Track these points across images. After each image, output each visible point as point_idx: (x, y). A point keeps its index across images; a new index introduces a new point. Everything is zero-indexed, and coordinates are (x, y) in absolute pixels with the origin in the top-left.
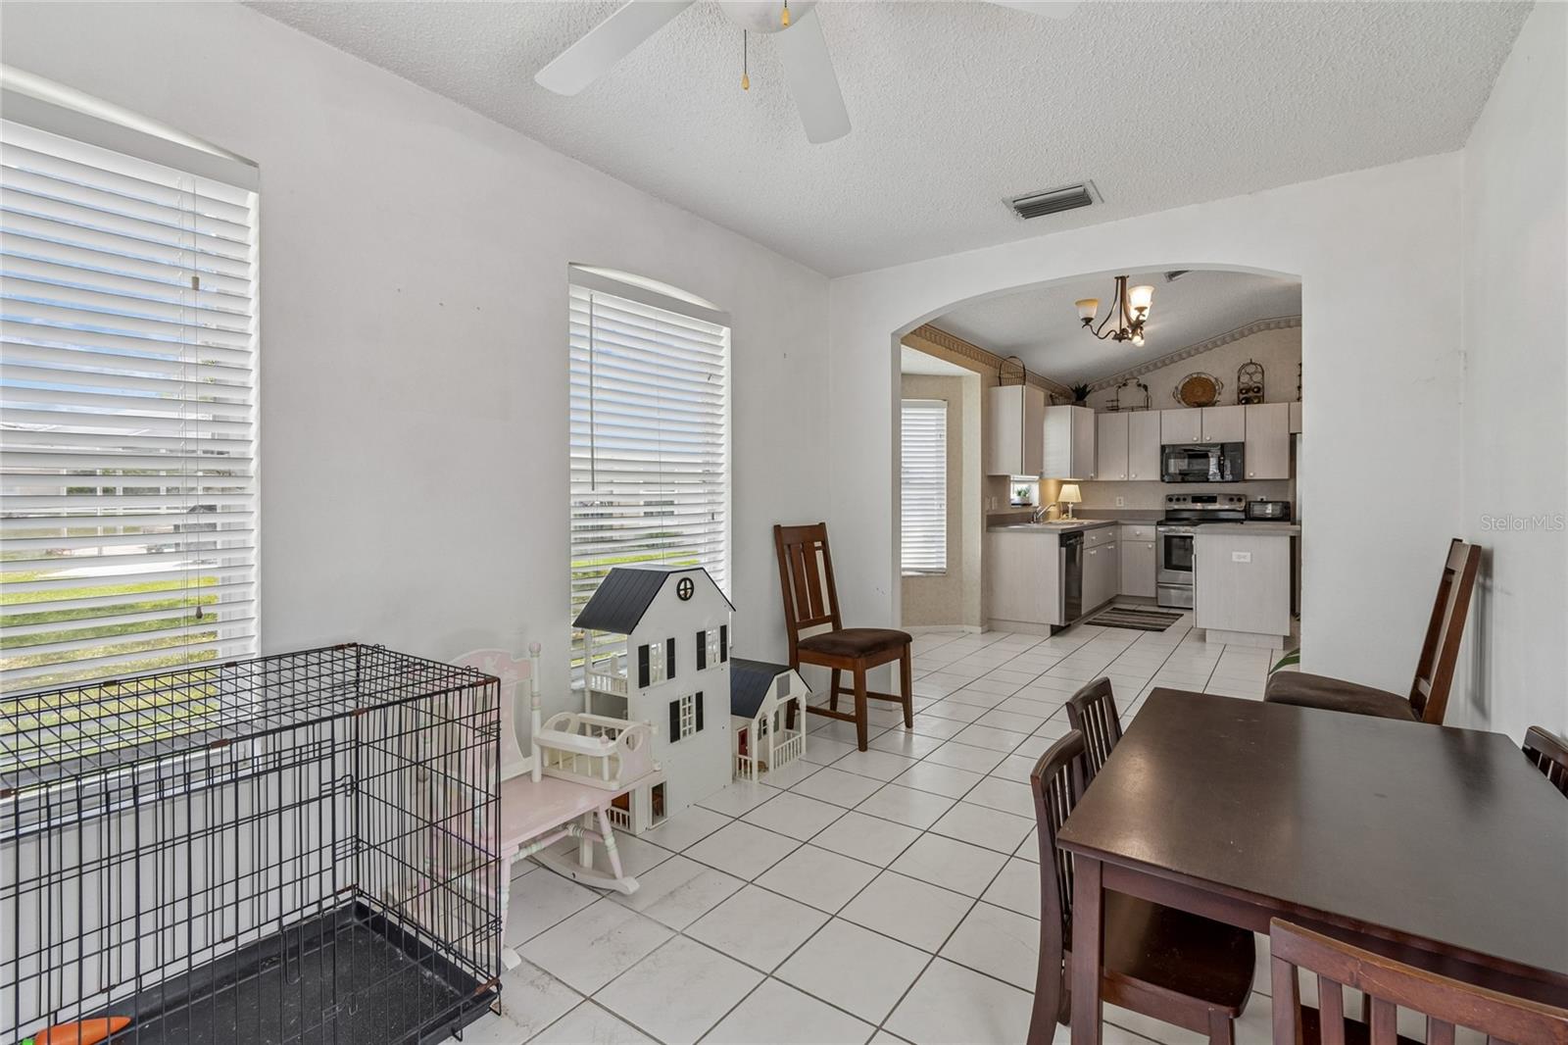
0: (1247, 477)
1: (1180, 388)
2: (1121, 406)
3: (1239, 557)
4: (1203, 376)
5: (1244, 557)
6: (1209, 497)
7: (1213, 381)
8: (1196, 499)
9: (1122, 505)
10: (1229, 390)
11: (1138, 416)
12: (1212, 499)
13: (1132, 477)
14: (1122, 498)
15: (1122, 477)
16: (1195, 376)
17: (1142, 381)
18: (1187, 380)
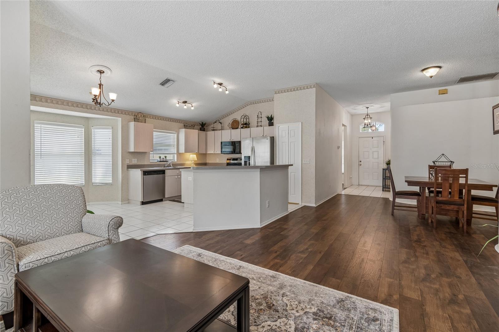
1: (231, 123)
2: (214, 129)
3: (190, 179)
4: (236, 119)
6: (236, 159)
7: (238, 121)
10: (241, 124)
17: (220, 121)
18: (233, 121)
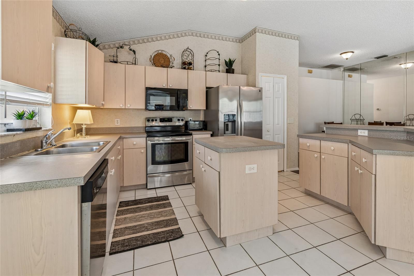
0: (189, 108)
1: (153, 57)
2: (119, 61)
3: (250, 169)
4: (164, 53)
5: (253, 169)
6: (168, 119)
7: (169, 56)
8: (162, 120)
9: (119, 124)
10: (177, 62)
11: (131, 68)
12: (170, 120)
13: (128, 106)
14: (119, 120)
15: (122, 106)
16: (160, 52)
17: (132, 47)
18: (156, 53)
